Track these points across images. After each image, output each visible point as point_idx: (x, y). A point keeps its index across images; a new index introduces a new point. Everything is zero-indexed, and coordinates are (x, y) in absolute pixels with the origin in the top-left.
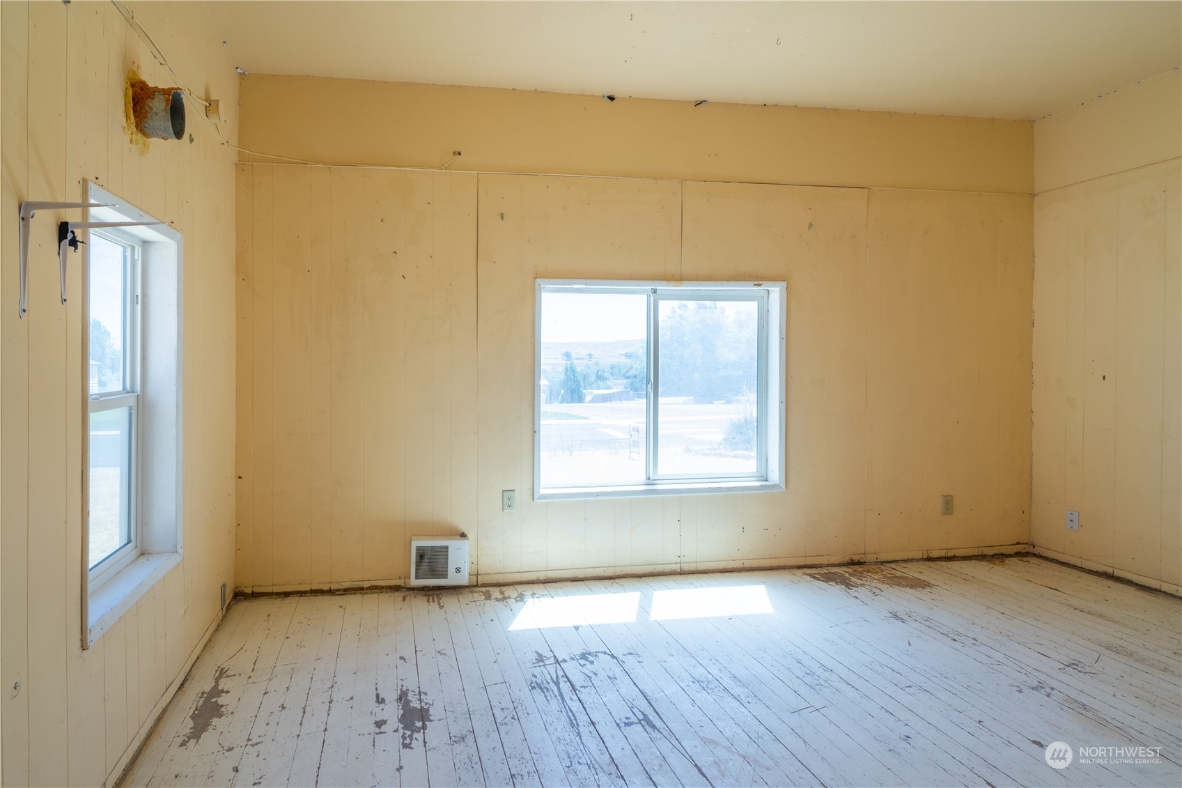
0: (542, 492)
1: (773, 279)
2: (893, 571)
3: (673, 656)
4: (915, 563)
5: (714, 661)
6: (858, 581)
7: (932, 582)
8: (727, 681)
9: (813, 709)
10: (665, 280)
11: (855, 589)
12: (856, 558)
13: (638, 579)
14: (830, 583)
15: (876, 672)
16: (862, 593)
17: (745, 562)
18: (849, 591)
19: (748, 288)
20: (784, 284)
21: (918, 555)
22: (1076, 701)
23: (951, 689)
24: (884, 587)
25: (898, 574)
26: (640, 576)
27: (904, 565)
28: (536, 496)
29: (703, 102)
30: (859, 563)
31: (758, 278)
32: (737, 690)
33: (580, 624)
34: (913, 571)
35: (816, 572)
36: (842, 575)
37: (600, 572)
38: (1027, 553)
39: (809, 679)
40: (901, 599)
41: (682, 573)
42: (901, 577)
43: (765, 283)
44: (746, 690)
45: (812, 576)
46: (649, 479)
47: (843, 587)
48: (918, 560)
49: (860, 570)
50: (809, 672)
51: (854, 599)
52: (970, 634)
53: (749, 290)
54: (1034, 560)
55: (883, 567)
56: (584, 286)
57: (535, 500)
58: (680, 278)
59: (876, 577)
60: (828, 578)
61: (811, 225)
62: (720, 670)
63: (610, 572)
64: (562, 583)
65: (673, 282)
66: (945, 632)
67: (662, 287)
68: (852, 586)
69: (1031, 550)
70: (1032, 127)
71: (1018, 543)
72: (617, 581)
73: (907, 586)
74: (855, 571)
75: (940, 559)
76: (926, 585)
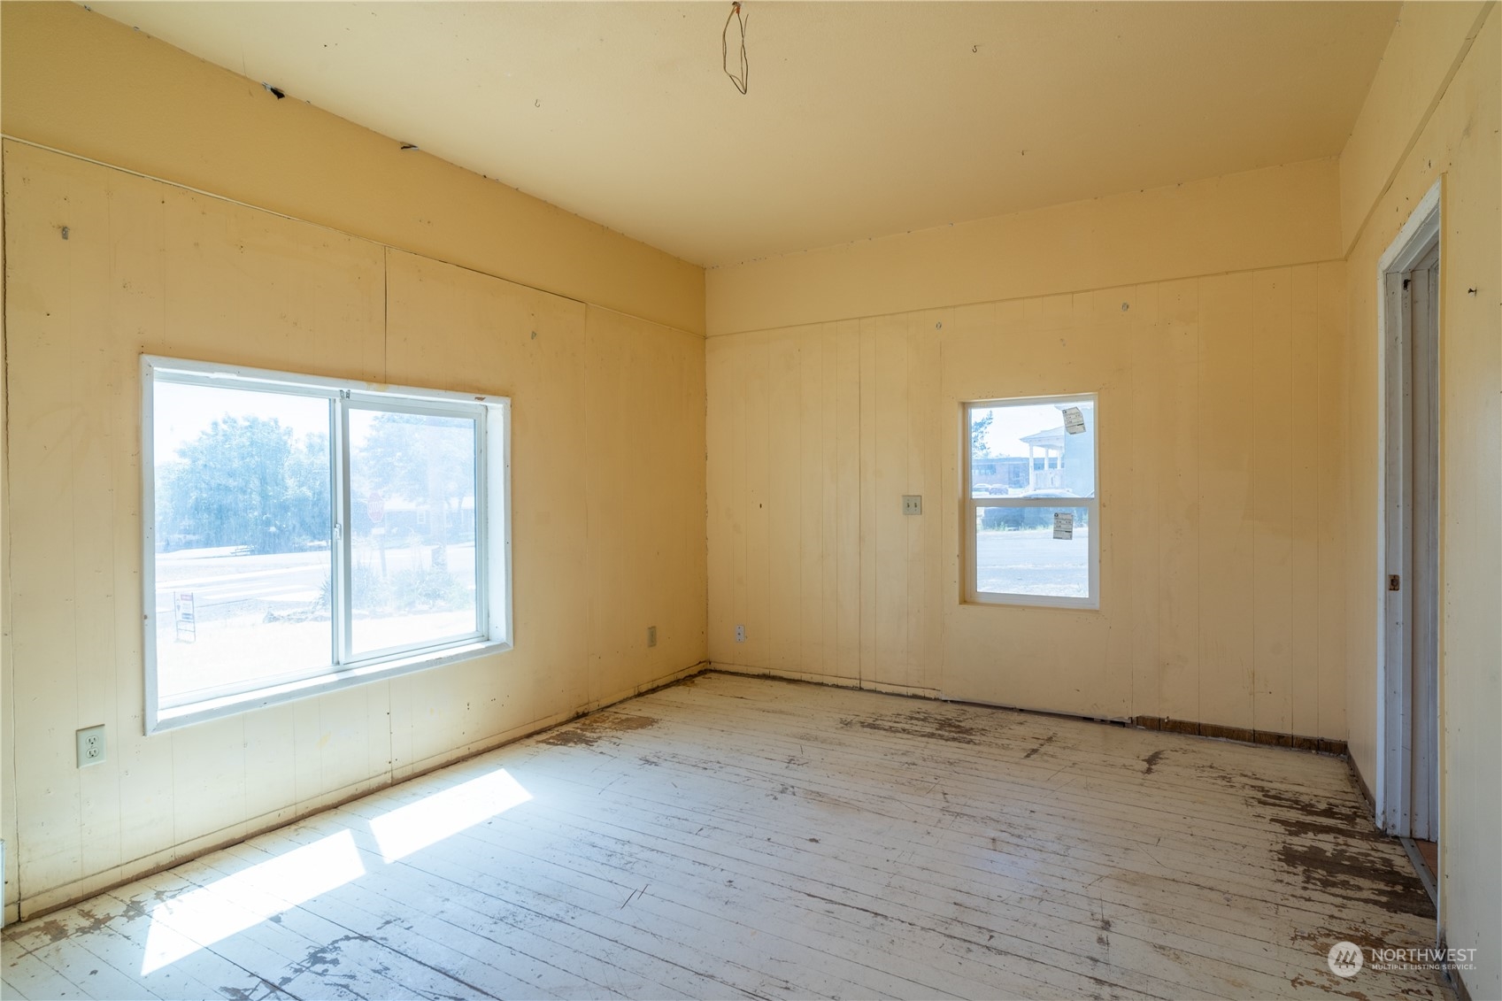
0: (162, 716)
1: (496, 393)
2: (617, 716)
3: (448, 900)
4: (630, 702)
5: (503, 884)
6: (593, 734)
7: (655, 717)
8: (532, 903)
9: (637, 894)
10: (362, 380)
11: (595, 744)
12: (581, 710)
13: (334, 811)
14: (570, 745)
15: (667, 826)
16: (603, 745)
17: (470, 746)
18: (591, 748)
19: (468, 402)
20: (508, 400)
21: (631, 693)
22: (812, 792)
23: (731, 817)
24: (619, 734)
25: (624, 717)
26: (335, 806)
27: (622, 706)
28: (149, 726)
29: (411, 146)
30: (584, 715)
31: (480, 391)
32: (551, 909)
33: (279, 911)
34: (634, 710)
35: (548, 737)
36: (575, 733)
37: (273, 819)
38: (705, 670)
39: (614, 861)
40: (639, 743)
41: (395, 783)
42: (627, 720)
43: (488, 397)
44: (561, 904)
45: (546, 742)
46: (338, 663)
47: (583, 745)
48: (631, 698)
49: (587, 722)
50: (610, 853)
51: (601, 755)
52: (712, 759)
53: (465, 405)
54: (714, 675)
55: (606, 714)
56: (234, 377)
57: (149, 733)
58: (384, 380)
59: (606, 725)
60: (564, 740)
61: (534, 335)
62: (517, 892)
63: (289, 814)
64: (206, 857)
65: (375, 385)
66: (694, 764)
67: (359, 390)
68: (591, 742)
69: (709, 667)
70: (704, 274)
71: (700, 663)
72: (302, 823)
73: (637, 728)
74: (584, 724)
75: (648, 692)
76: (652, 722)
